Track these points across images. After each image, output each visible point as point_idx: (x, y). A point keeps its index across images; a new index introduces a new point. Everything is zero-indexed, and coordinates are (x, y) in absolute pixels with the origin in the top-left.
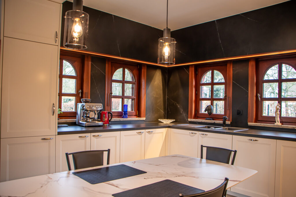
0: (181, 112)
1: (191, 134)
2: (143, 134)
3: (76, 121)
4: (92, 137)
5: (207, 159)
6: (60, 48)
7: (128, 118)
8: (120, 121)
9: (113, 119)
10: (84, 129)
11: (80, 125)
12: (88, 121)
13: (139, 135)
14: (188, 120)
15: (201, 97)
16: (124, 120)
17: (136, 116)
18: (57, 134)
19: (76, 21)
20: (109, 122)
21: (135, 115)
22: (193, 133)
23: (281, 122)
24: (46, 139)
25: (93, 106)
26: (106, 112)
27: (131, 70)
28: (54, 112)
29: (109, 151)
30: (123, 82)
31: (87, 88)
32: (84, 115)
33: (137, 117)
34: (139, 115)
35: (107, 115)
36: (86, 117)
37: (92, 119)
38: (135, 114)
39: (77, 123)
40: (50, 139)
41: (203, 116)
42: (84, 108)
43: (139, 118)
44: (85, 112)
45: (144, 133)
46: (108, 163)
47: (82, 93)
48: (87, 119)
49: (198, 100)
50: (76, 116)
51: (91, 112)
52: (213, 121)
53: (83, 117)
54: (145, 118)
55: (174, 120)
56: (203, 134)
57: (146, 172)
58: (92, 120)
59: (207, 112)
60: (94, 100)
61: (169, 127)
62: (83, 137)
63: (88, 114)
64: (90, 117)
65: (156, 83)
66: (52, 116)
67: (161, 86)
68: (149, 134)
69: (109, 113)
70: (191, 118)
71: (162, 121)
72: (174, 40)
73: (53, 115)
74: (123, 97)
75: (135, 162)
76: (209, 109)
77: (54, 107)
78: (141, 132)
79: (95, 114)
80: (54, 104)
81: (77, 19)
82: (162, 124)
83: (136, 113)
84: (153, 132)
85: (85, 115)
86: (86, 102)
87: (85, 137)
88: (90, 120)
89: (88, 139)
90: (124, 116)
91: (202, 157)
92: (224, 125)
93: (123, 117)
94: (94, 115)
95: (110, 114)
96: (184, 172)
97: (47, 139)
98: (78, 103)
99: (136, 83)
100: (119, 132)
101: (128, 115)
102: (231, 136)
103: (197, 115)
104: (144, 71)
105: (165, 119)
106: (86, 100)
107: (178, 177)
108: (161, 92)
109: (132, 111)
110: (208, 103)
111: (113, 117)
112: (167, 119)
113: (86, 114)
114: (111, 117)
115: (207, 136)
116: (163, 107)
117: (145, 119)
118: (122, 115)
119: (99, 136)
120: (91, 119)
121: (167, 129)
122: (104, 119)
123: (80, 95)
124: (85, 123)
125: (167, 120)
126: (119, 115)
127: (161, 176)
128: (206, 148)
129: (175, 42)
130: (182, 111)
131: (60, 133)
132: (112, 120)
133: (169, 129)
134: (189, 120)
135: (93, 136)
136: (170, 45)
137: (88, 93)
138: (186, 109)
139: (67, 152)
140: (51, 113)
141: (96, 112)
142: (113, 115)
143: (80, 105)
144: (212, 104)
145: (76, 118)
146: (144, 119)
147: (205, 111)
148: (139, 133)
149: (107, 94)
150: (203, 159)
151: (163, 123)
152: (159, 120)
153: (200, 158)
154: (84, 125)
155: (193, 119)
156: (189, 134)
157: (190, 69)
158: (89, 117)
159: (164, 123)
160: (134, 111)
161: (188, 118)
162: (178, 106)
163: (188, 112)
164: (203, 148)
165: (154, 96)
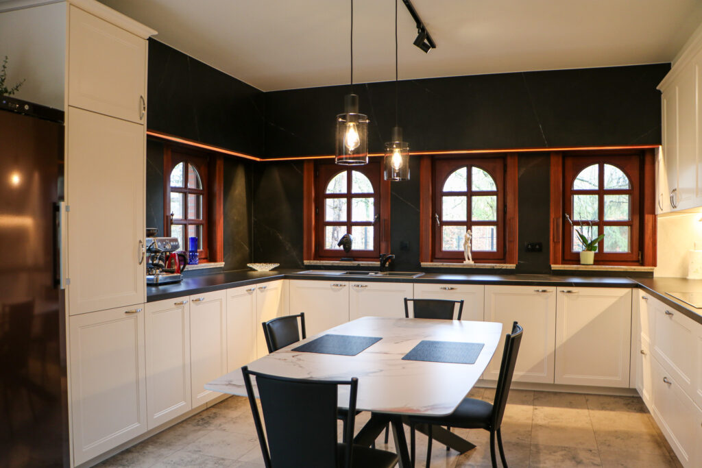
0: (287, 249)
1: (333, 287)
4: (191, 303)
7: (199, 265)
13: (254, 294)
14: (303, 263)
16: (194, 269)
17: (205, 260)
18: (146, 300)
19: (350, 126)
21: (204, 259)
22: (337, 285)
23: (473, 259)
24: (131, 312)
25: (166, 243)
26: (176, 254)
27: (198, 167)
28: (143, 257)
29: (302, 315)
30: (186, 191)
33: (208, 262)
34: (211, 258)
35: (177, 259)
38: (206, 257)
40: (136, 312)
41: (333, 255)
42: (153, 246)
43: (216, 264)
44: (150, 255)
45: (255, 290)
49: (321, 224)
52: (356, 263)
54: (224, 263)
55: (279, 265)
56: (358, 286)
58: (160, 271)
59: (342, 247)
61: (286, 277)
62: (180, 304)
66: (138, 265)
68: (262, 292)
69: (179, 255)
70: (309, 259)
71: (253, 267)
73: (140, 263)
74: (186, 222)
76: (346, 242)
77: (143, 247)
78: (251, 290)
82: (253, 272)
83: (206, 254)
84: (266, 289)
85: (150, 262)
86: (148, 235)
87: (183, 303)
88: (158, 272)
90: (191, 261)
92: (382, 268)
97: (133, 312)
99: (205, 192)
101: (198, 259)
102: (411, 284)
103: (321, 253)
104: (220, 166)
106: (149, 230)
108: (245, 210)
110: (343, 231)
113: (154, 259)
114: (184, 263)
115: (367, 288)
117: (223, 266)
119: (199, 300)
121: (282, 280)
125: (260, 265)
128: (412, 302)
130: (288, 246)
133: (287, 281)
134: (306, 262)
135: (192, 300)
138: (298, 242)
144: (349, 231)
146: (221, 264)
147: (339, 245)
148: (248, 290)
151: (256, 270)
152: (248, 265)
154: (154, 283)
155: (315, 262)
157: (305, 166)
158: (156, 265)
159: (259, 270)
160: (206, 250)
161: (302, 260)
162: (281, 237)
163: (302, 248)
164: (408, 302)
165: (235, 218)
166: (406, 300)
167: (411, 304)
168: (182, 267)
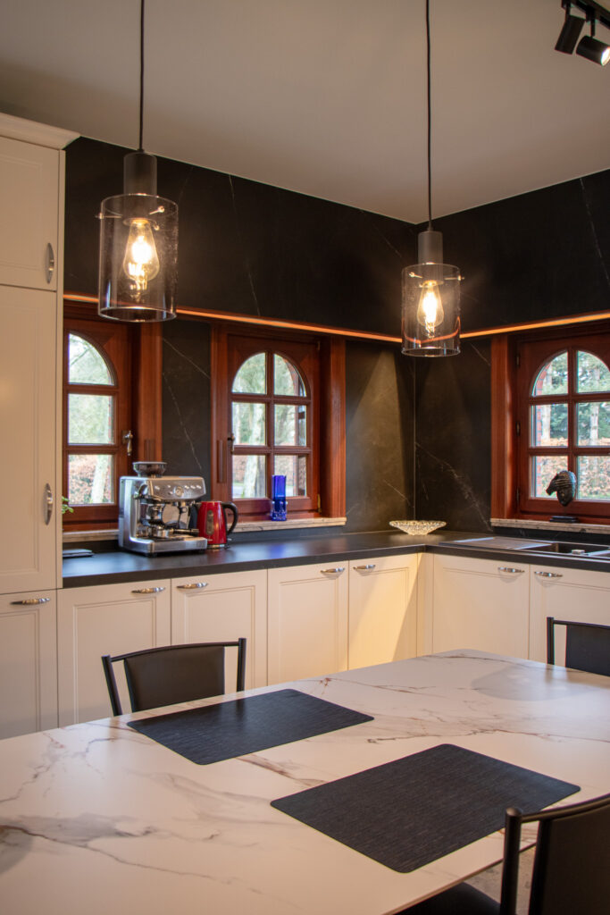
0: (466, 497)
1: (503, 573)
2: (343, 577)
3: (117, 536)
4: (175, 591)
5: (568, 665)
6: (61, 296)
7: (288, 522)
8: (262, 531)
9: (238, 524)
10: (146, 565)
11: (131, 550)
12: (159, 534)
13: (329, 577)
14: (490, 523)
15: (532, 445)
16: (276, 528)
17: (312, 514)
18: (60, 584)
19: (135, 228)
20: (227, 537)
21: (310, 511)
22: (511, 570)
24: (26, 603)
25: (173, 486)
26: (216, 504)
27: (294, 359)
28: (49, 512)
29: (241, 644)
30: (270, 400)
31: (150, 426)
32: (143, 516)
33: (316, 516)
34: (324, 511)
35: (220, 512)
36: (152, 522)
37: (172, 530)
38: (309, 508)
39: (121, 544)
40: (39, 603)
41: (542, 509)
42: (145, 492)
43: (326, 520)
44: (146, 506)
45: (346, 572)
46: (240, 687)
47: (135, 441)
48: (154, 531)
49: (524, 453)
50: (117, 521)
51: (167, 505)
52: (577, 527)
53: (140, 521)
54: (344, 519)
55: (443, 524)
56: (547, 575)
57: (371, 719)
58: (169, 534)
59: (554, 496)
60: (176, 466)
61: (428, 549)
62: (145, 592)
63: (158, 512)
64: (165, 521)
65: (378, 399)
66: (42, 525)
67: (397, 410)
68: (363, 574)
69: (224, 507)
70: (500, 516)
71: (401, 528)
72: (455, 271)
73: (47, 523)
74: (269, 451)
75: (328, 680)
76: (561, 485)
77: (50, 495)
78: (334, 571)
79: (181, 512)
80: (48, 487)
81: (140, 223)
82: (401, 538)
83: (315, 502)
84: (375, 569)
85: (148, 517)
86: (149, 472)
87: (153, 591)
88: (165, 533)
89: (162, 599)
90: (274, 515)
91: (551, 660)
93: (271, 519)
94: (177, 514)
95: (228, 511)
96: (496, 716)
97: (30, 604)
98: (123, 478)
99: (312, 401)
100: (264, 571)
101: (289, 512)
103: (522, 504)
104: (337, 360)
105: (410, 518)
106: (149, 466)
107: (480, 736)
108: (396, 429)
109: (300, 497)
110: (561, 463)
111: (239, 517)
112: (419, 519)
113: (152, 513)
114: (232, 518)
115: (561, 579)
116: (402, 479)
117: (343, 524)
118: (269, 511)
119: (196, 586)
120: (168, 527)
121: (420, 555)
122: (210, 528)
123: (129, 449)
124: (148, 542)
125: (417, 523)
126: (258, 510)
127: (422, 731)
128: (565, 626)
129: (459, 278)
130: (467, 491)
131: (70, 582)
132: (235, 530)
133: (430, 556)
134: (495, 521)
135: (179, 587)
136: (440, 286)
137: (155, 442)
138: (483, 485)
139: (106, 655)
140: (41, 517)
141: (183, 504)
142: (239, 510)
143: (128, 483)
144: (572, 466)
145: (116, 527)
146: (341, 521)
147: (549, 491)
148: (327, 571)
149: (218, 442)
150: (555, 667)
151: (406, 533)
152: (392, 524)
153: (544, 665)
154: (145, 551)
155: (509, 520)
156: (497, 572)
157: (494, 348)
158: (160, 523)
159: (410, 533)
160: (305, 496)
161: (488, 518)
162: (456, 476)
163: (489, 495)
164: (556, 626)
165: (374, 443)
166: (551, 622)
167: (561, 633)
168: (229, 525)
